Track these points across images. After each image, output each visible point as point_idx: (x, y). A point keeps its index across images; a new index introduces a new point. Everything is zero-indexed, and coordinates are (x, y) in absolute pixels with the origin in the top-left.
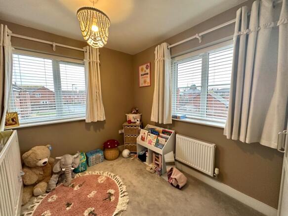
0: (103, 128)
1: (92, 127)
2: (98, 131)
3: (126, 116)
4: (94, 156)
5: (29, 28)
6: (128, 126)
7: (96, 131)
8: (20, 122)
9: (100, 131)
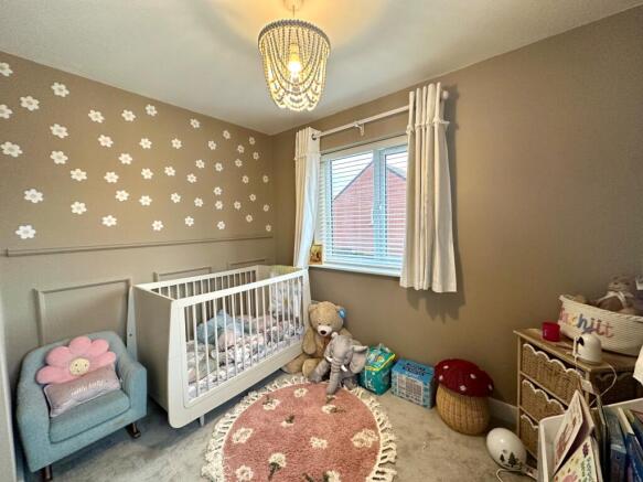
0: (455, 316)
1: (423, 302)
2: (438, 317)
3: (561, 303)
4: (404, 377)
5: (338, 114)
6: (537, 349)
7: (433, 319)
8: (324, 258)
9: (444, 321)
